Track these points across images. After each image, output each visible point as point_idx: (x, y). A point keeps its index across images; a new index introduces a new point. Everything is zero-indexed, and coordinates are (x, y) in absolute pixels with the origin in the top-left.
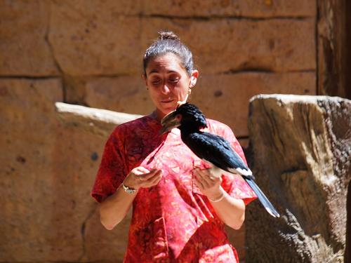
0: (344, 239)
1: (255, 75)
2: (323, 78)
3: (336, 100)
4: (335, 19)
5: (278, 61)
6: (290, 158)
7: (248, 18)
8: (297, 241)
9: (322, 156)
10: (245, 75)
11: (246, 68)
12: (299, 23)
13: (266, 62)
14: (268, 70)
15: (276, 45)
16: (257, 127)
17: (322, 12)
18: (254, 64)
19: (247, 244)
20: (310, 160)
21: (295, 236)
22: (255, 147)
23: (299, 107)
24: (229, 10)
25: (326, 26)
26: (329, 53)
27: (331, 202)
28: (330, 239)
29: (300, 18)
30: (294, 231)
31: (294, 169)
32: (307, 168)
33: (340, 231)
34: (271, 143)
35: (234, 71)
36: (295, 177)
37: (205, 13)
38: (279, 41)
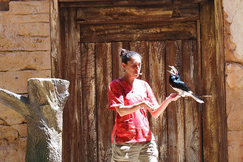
0: (61, 129)
1: (30, 71)
2: (54, 72)
3: (58, 80)
4: (57, 51)
5: (38, 66)
6: (42, 101)
7: (26, 51)
8: (45, 130)
9: (54, 100)
10: (26, 71)
11: (27, 69)
12: (45, 52)
13: (33, 66)
14: (34, 70)
15: (37, 60)
16: (31, 90)
17: (53, 49)
18: (29, 67)
19: (28, 131)
20: (49, 101)
21: (45, 128)
22: (30, 97)
23: (45, 82)
24: (20, 48)
25: (54, 54)
26: (55, 63)
27: (57, 116)
28: (57, 129)
29: (45, 51)
30: (44, 126)
31: (44, 105)
32: (48, 104)
33: (61, 126)
34: (36, 95)
35: (22, 70)
36: (44, 107)
37: (12, 50)
38: (38, 59)
